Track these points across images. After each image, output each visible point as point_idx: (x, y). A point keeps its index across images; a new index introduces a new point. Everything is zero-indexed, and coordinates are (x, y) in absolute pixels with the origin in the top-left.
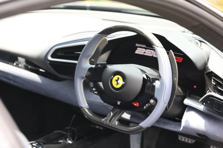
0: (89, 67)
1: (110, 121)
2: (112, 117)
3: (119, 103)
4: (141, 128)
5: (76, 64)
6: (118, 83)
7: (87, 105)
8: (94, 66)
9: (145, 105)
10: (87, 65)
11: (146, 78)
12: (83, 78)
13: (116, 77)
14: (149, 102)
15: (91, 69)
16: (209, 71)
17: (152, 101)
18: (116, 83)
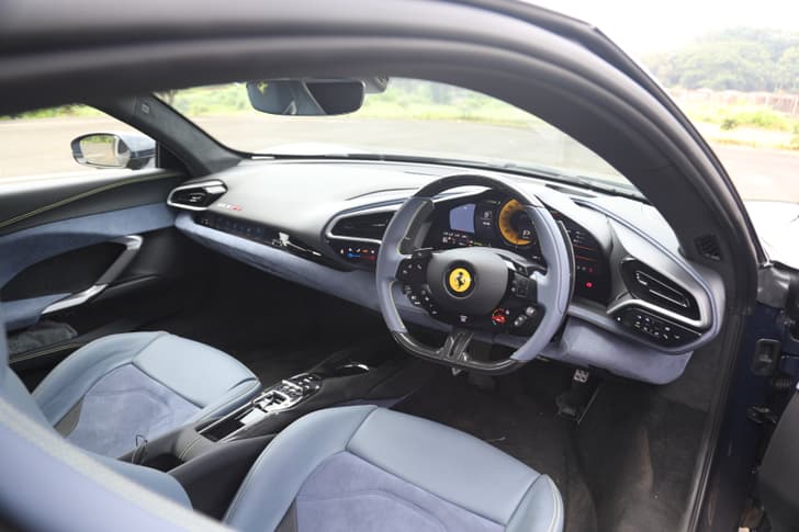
0: (400, 260)
1: (452, 354)
2: (454, 347)
3: (463, 319)
6: (460, 281)
7: (403, 327)
8: (409, 257)
9: (516, 318)
10: (397, 256)
11: (513, 268)
12: (391, 279)
14: (524, 313)
15: (404, 262)
16: (629, 259)
17: (530, 311)
18: (457, 283)
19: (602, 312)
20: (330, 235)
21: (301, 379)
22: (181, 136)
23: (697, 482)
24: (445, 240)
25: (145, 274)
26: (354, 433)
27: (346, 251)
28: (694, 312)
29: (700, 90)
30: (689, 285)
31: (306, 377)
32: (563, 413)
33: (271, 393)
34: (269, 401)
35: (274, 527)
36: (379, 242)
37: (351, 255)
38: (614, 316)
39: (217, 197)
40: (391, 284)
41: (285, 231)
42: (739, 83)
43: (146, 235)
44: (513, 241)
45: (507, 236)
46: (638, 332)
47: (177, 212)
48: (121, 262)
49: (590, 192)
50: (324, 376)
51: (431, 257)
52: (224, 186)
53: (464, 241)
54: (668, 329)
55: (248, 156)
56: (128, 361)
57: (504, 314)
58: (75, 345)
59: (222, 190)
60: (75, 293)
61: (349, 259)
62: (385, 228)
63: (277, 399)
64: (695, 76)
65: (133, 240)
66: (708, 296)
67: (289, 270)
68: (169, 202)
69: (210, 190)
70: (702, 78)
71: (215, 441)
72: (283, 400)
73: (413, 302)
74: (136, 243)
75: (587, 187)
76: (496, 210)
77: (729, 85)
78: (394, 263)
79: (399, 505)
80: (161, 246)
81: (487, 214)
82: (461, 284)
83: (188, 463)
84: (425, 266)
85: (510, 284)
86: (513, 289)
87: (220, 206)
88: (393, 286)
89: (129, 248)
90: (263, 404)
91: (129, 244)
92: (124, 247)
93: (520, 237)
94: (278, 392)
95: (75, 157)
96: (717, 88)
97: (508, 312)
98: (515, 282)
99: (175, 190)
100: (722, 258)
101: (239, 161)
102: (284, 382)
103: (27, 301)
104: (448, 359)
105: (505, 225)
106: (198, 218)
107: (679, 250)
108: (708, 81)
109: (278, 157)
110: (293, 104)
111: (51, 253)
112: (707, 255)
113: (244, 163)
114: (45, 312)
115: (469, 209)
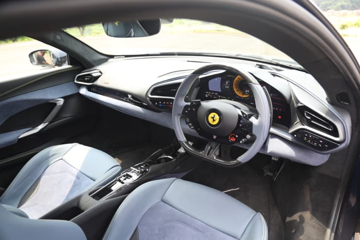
0: (185, 105)
1: (208, 154)
2: (209, 150)
3: (215, 137)
4: (240, 163)
5: (173, 100)
6: (213, 119)
7: (185, 139)
8: (189, 104)
9: (241, 140)
10: (183, 103)
11: (241, 114)
12: (179, 114)
13: (212, 115)
14: (245, 137)
15: (186, 107)
16: (300, 105)
17: (248, 137)
18: (212, 120)
19: (286, 131)
20: (150, 96)
21: (139, 166)
22: (78, 49)
23: (334, 213)
24: (206, 96)
25: (67, 116)
26: (166, 192)
27: (158, 103)
28: (335, 133)
29: (329, 11)
30: (333, 119)
31: (142, 165)
32: (267, 175)
33: (125, 174)
34: (124, 178)
35: (130, 238)
36: (174, 98)
37: (161, 105)
38: (293, 134)
39: (98, 77)
40: (179, 117)
41: (130, 94)
42: (348, 6)
43: (66, 98)
44: (241, 95)
45: (237, 93)
46: (305, 142)
47: (80, 86)
48: (55, 111)
49: (279, 68)
50: (151, 164)
51: (200, 104)
52: (100, 72)
53: (216, 96)
54: (321, 141)
55: (112, 57)
56: (60, 158)
57: (235, 137)
58: (36, 152)
59: (100, 74)
60: (33, 128)
61: (160, 107)
62: (176, 91)
63: (128, 176)
64: (326, 4)
65: (59, 100)
66: (343, 125)
67: (133, 112)
68: (76, 81)
69: (94, 75)
70: (330, 5)
71: (98, 200)
72: (131, 177)
73: (190, 126)
74: (61, 102)
75: (277, 65)
76: (232, 80)
77: (343, 7)
78: (181, 107)
79: (187, 228)
80: (73, 102)
81: (227, 82)
82: (214, 120)
83: (85, 212)
84: (197, 110)
85: (239, 122)
86: (240, 125)
87: (99, 82)
88: (181, 118)
89: (57, 105)
90: (122, 179)
91: (58, 102)
92: (56, 104)
93: (244, 94)
94: (128, 173)
95: (31, 62)
96: (337, 9)
97: (237, 136)
98: (241, 121)
99: (77, 76)
100: (350, 103)
101: (108, 59)
102: (132, 168)
103: (11, 132)
104: (206, 156)
105: (236, 88)
106: (90, 88)
107: (327, 99)
108: (333, 6)
109: (126, 56)
110: (132, 30)
111: (21, 109)
112: (342, 102)
113: (111, 60)
114: (20, 137)
115: (219, 80)
